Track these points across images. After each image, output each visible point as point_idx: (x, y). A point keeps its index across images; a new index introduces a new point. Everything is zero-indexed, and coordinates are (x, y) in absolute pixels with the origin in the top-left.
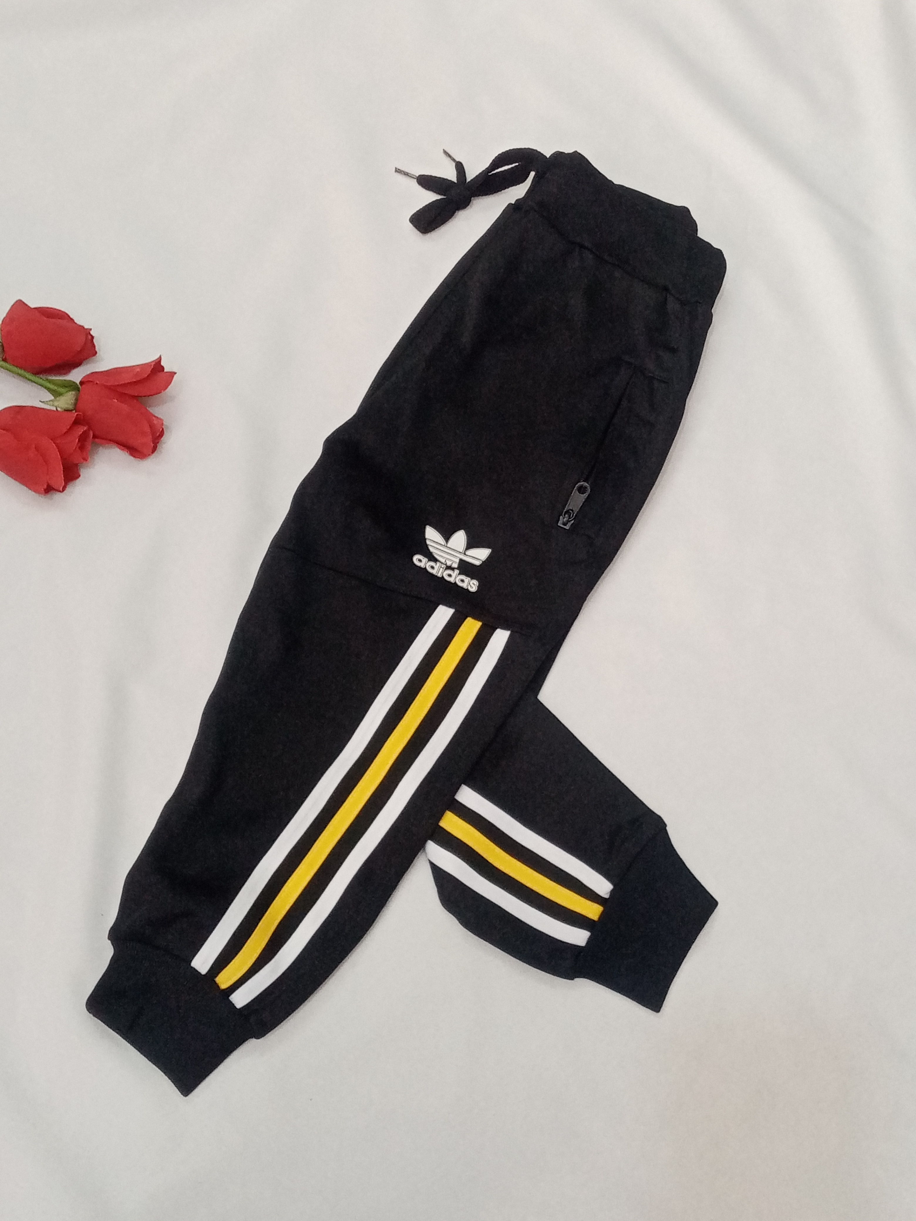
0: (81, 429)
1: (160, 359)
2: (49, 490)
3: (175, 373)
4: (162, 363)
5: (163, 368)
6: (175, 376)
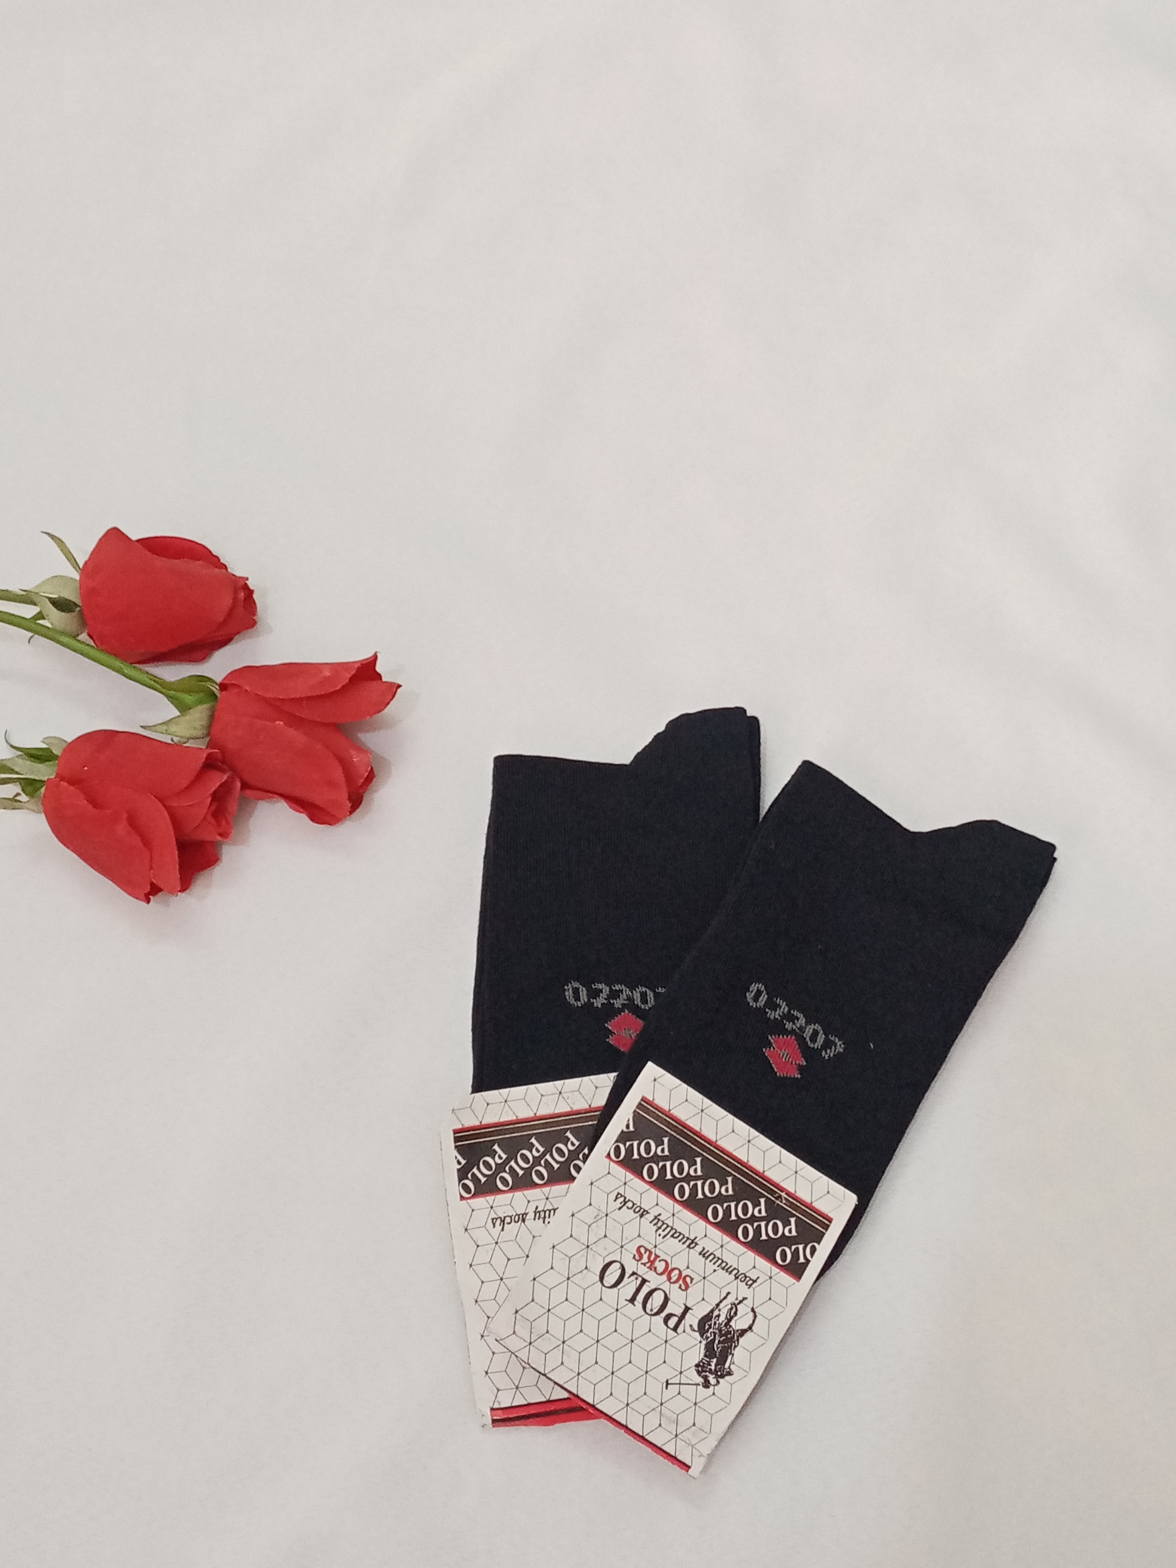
0: (217, 780)
1: (375, 658)
2: (150, 892)
3: (399, 686)
4: (379, 668)
5: (379, 676)
6: (399, 690)
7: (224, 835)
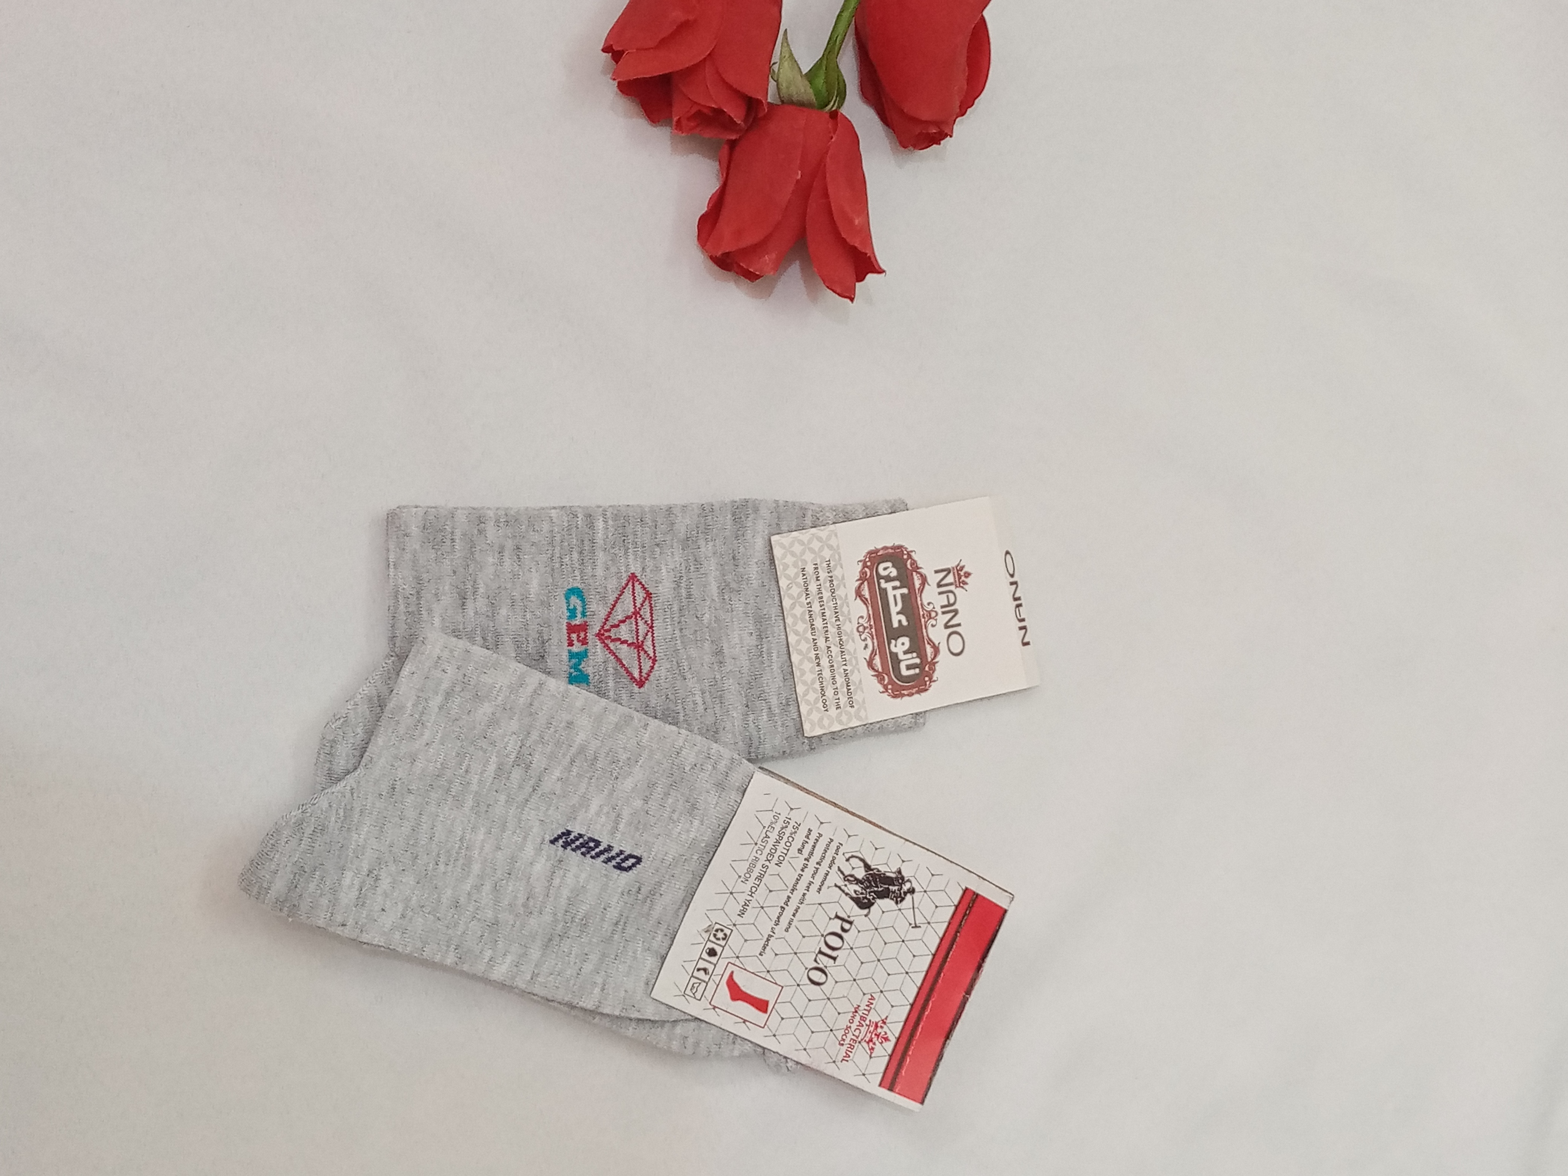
1: (880, 271)
2: (614, 51)
3: (852, 300)
4: (870, 277)
5: (861, 278)
6: (848, 301)
7: (679, 126)
